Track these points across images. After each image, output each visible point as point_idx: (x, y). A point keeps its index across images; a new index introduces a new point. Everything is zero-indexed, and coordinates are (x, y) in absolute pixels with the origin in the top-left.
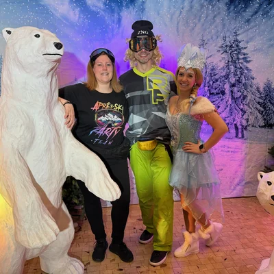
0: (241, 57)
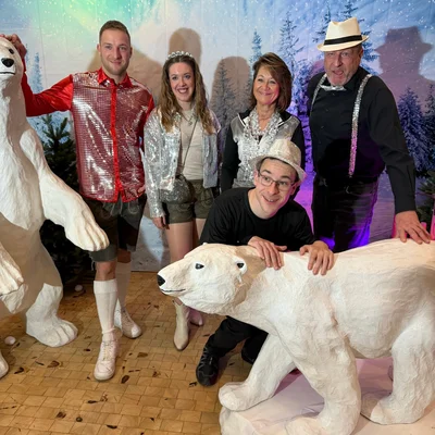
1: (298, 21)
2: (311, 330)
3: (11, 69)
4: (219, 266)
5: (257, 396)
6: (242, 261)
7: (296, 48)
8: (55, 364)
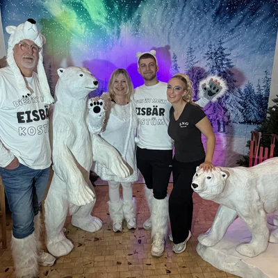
0: (224, 62)
1: (195, 48)
2: (251, 202)
3: (97, 86)
5: (218, 237)
6: (225, 174)
7: (195, 61)
8: (97, 239)
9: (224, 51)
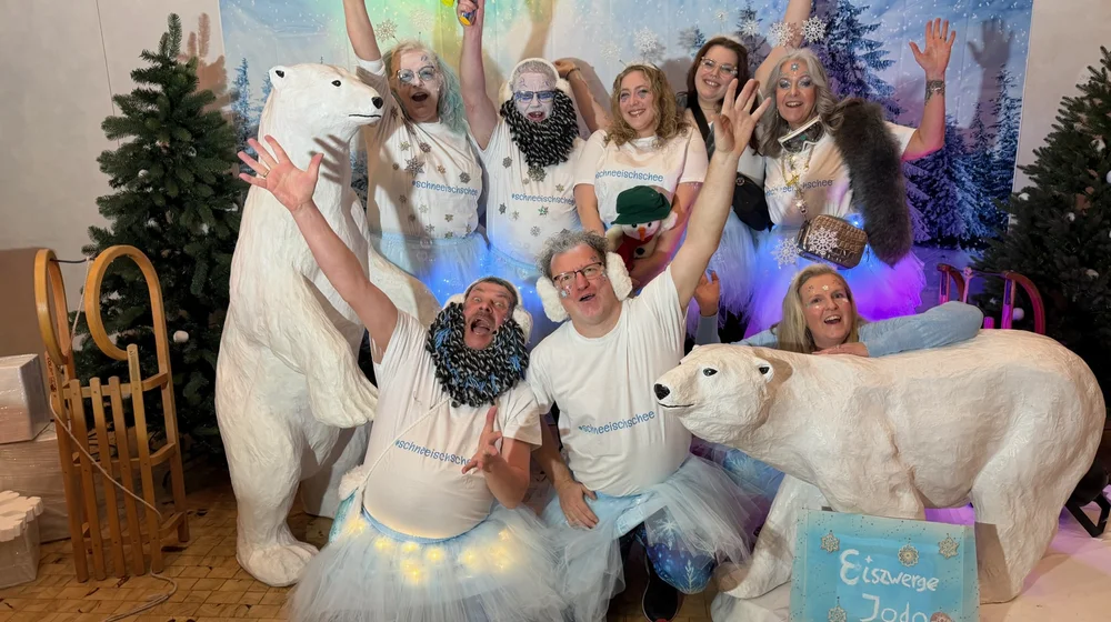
2: (862, 461)
4: (737, 372)
9: (858, 17)
